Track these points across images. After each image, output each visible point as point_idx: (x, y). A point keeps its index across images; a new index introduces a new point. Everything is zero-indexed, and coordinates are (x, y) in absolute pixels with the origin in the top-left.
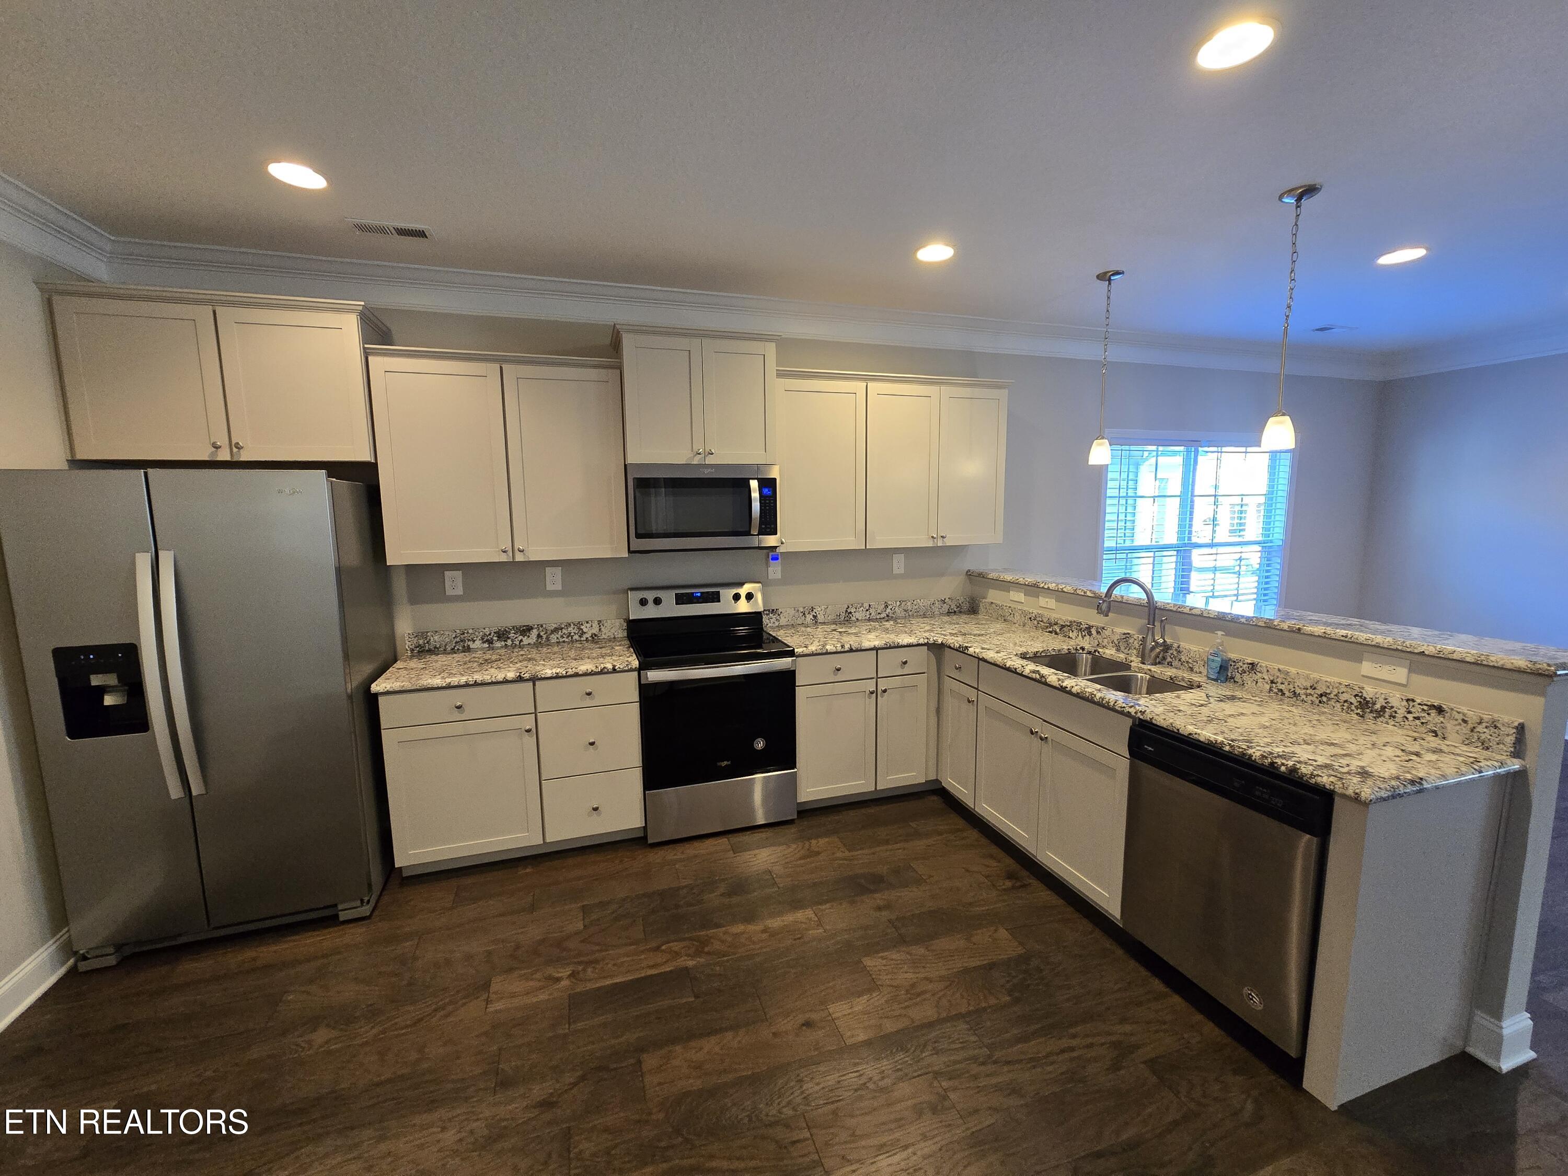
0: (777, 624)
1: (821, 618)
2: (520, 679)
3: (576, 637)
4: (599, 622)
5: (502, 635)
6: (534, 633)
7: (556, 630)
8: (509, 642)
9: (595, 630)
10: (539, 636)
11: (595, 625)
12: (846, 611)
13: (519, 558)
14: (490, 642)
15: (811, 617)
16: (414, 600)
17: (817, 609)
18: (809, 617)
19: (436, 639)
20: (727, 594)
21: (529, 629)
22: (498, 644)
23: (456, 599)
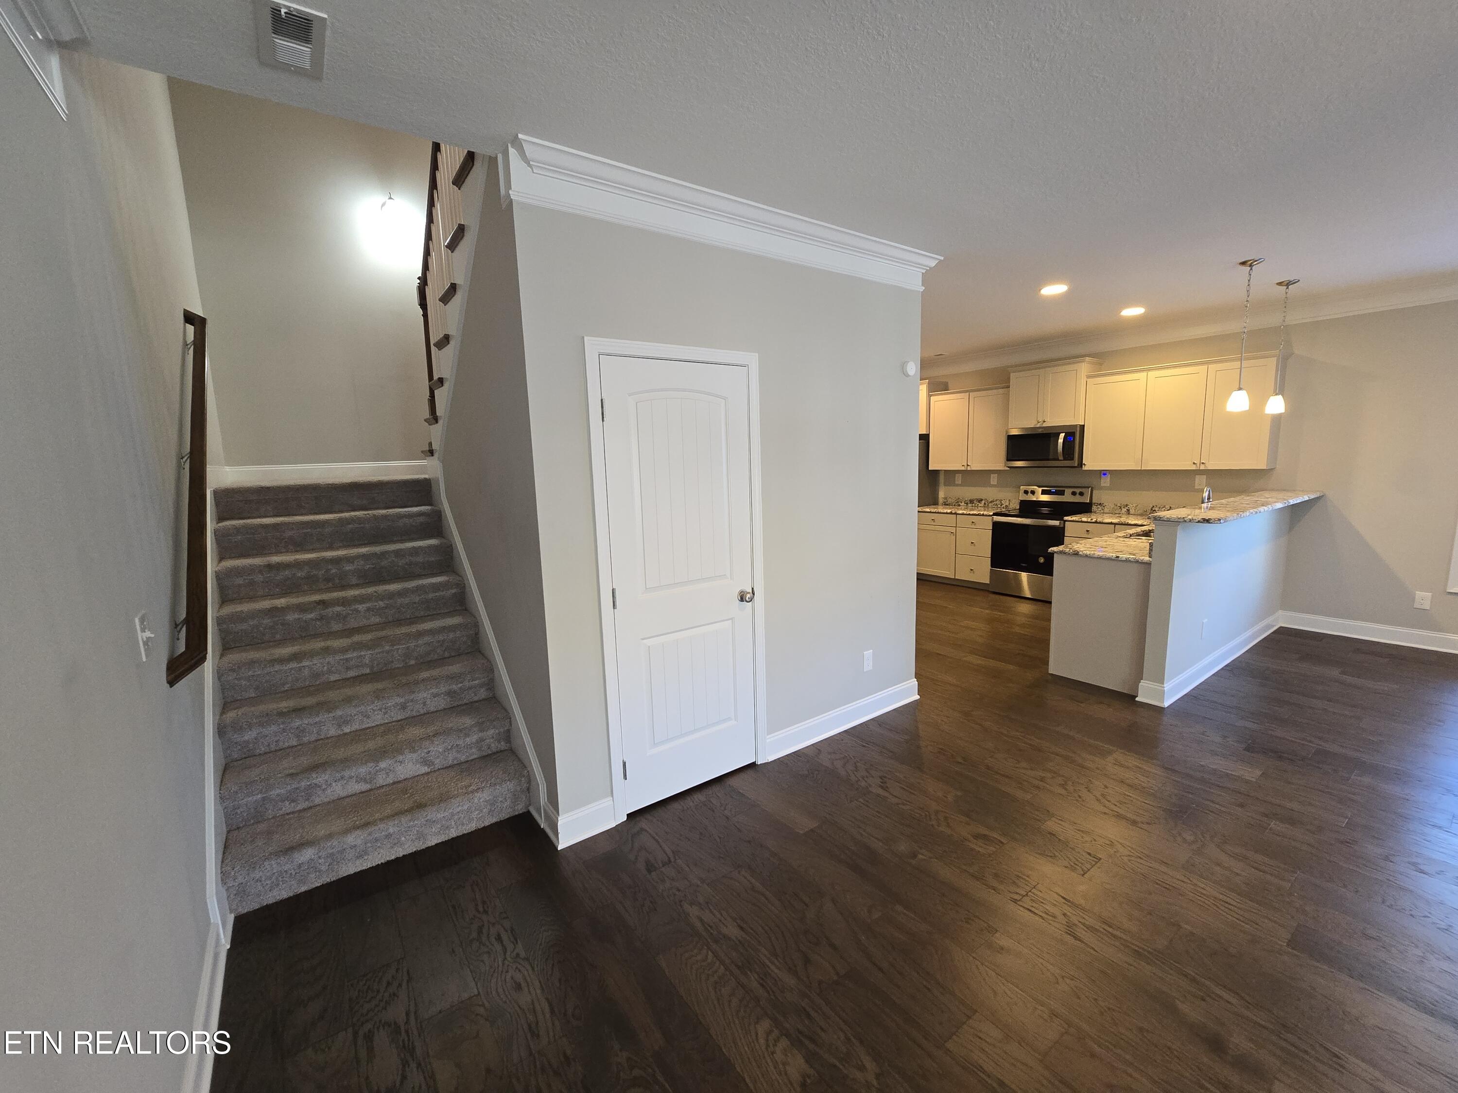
0: (1102, 511)
1: (1132, 511)
2: (951, 513)
3: (999, 506)
4: (1009, 500)
5: (972, 501)
6: (983, 502)
7: (991, 502)
8: (974, 505)
9: (1007, 504)
10: (985, 504)
11: (1008, 501)
12: (1152, 509)
13: (969, 468)
14: (967, 504)
15: (1125, 510)
16: (946, 484)
17: (1130, 506)
18: (1124, 510)
19: (950, 501)
20: (1068, 492)
21: (982, 500)
22: (970, 505)
23: (958, 485)
